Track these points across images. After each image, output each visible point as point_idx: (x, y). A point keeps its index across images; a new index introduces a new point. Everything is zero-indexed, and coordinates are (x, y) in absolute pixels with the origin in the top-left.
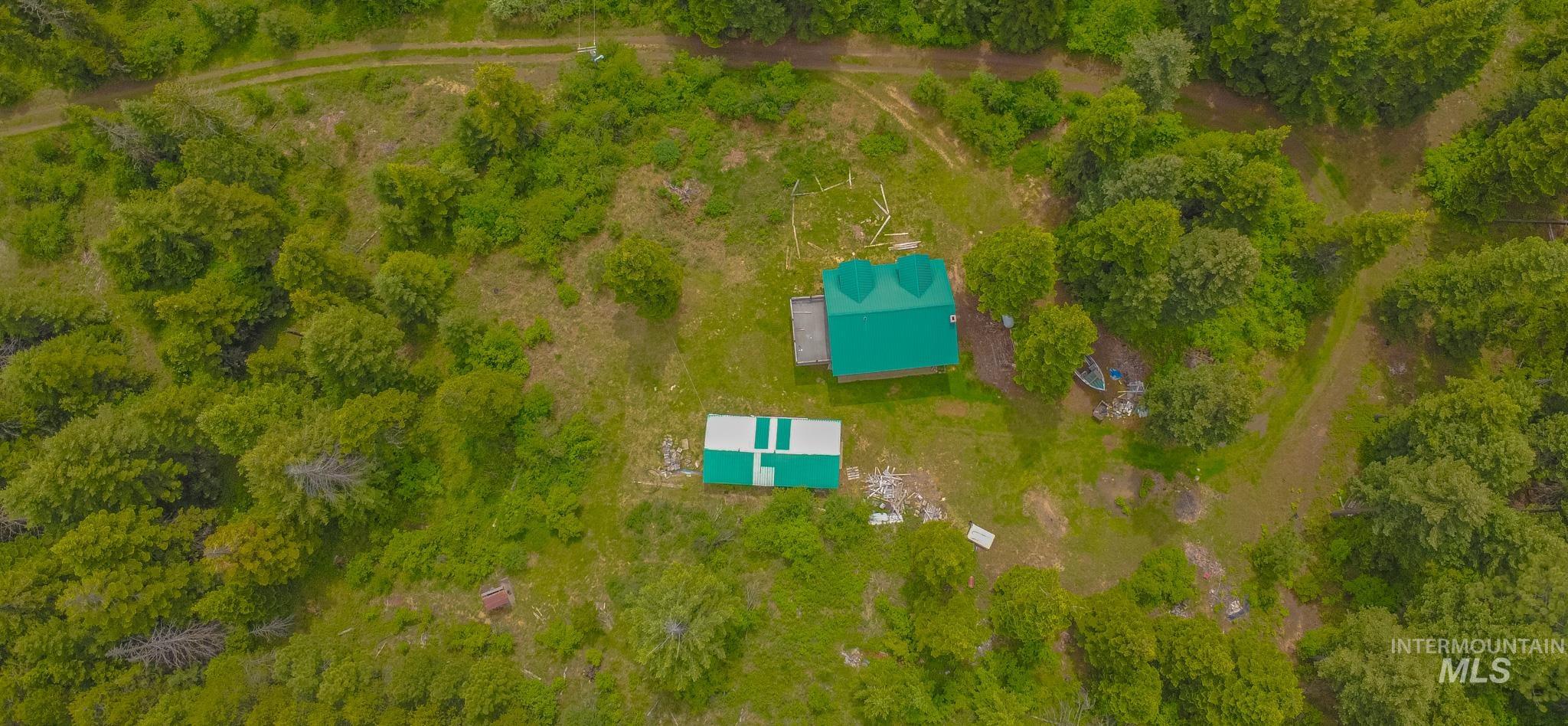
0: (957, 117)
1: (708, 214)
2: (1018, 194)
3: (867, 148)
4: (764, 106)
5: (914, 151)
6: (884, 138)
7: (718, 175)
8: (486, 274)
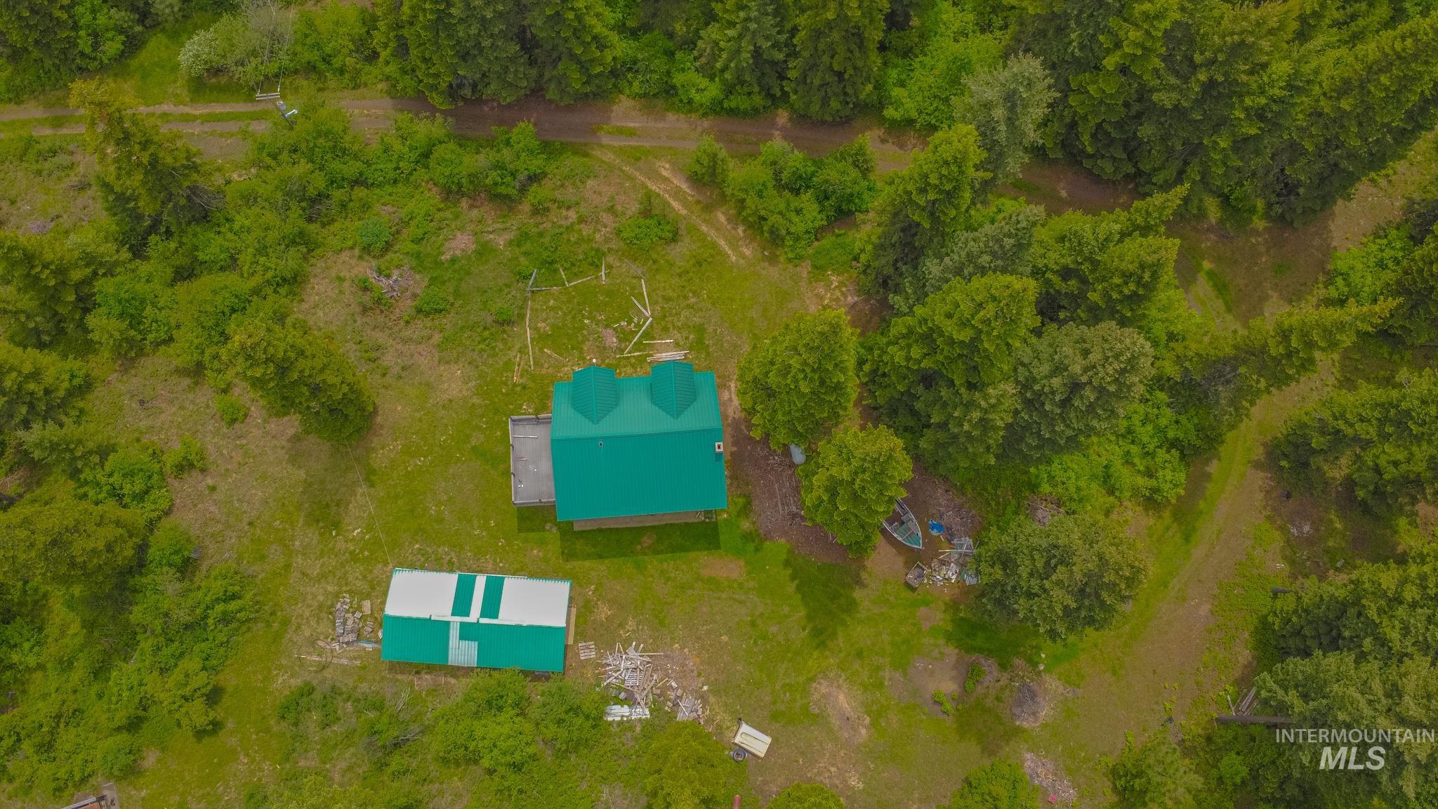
0: (742, 195)
1: (419, 311)
2: (817, 295)
3: (625, 235)
4: (494, 175)
5: (687, 240)
6: (648, 221)
7: (438, 264)
8: (135, 380)
